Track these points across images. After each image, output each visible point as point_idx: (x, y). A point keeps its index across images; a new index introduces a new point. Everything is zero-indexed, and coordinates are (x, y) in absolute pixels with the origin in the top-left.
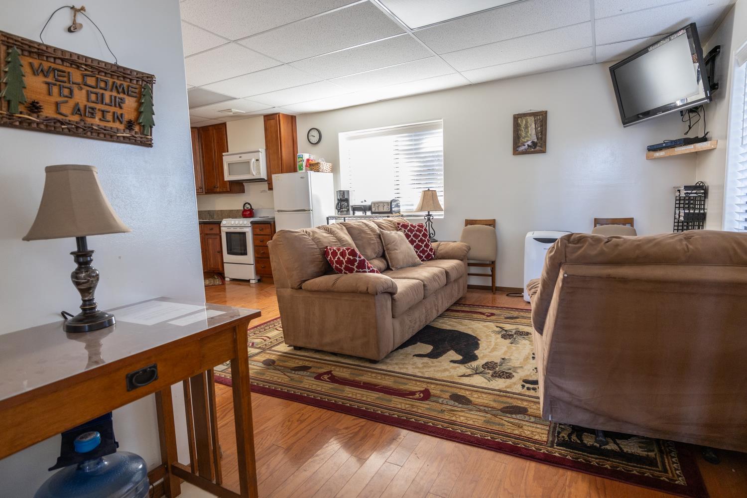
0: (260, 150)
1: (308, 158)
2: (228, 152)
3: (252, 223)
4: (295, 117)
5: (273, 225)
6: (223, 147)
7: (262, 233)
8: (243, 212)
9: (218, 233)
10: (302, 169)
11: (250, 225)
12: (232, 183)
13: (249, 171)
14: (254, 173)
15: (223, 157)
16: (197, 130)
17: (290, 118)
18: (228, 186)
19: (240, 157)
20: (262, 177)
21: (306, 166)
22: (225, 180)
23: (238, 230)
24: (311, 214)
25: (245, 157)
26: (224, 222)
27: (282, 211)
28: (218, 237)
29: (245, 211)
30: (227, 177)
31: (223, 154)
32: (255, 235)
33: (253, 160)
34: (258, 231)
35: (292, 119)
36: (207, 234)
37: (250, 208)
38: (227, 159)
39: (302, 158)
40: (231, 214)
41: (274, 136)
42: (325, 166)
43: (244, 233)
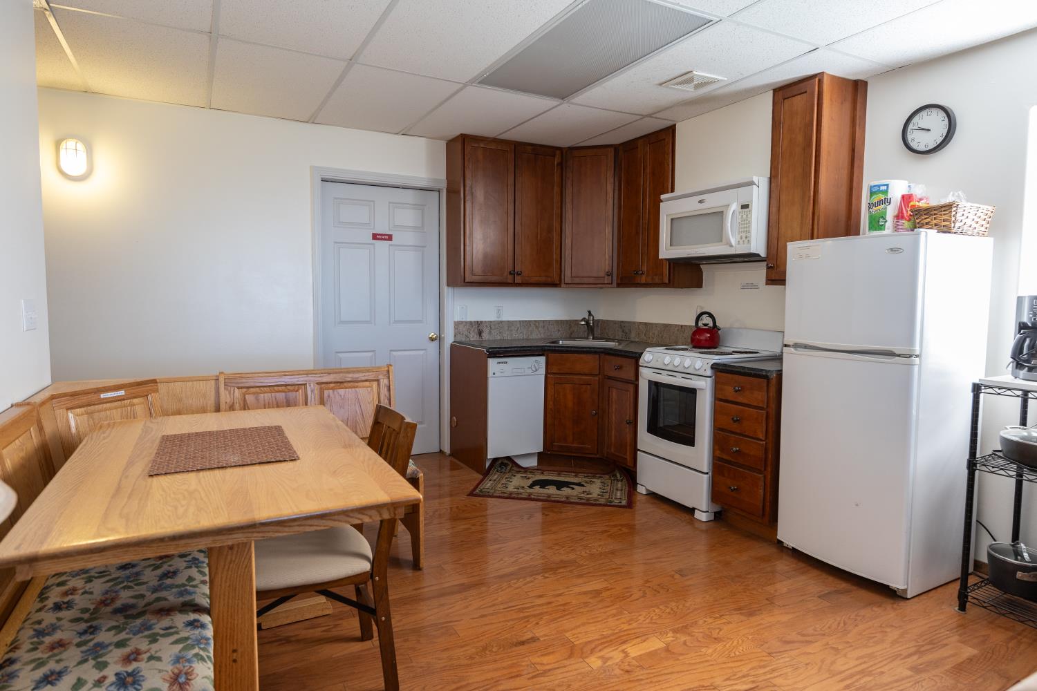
0: (755, 179)
1: (905, 192)
2: (673, 191)
3: (715, 367)
4: (865, 83)
5: (774, 382)
6: (663, 180)
7: (740, 399)
8: (694, 334)
9: (633, 379)
10: (881, 227)
11: (709, 372)
12: (675, 263)
13: (720, 237)
14: (733, 241)
15: (661, 203)
16: (613, 150)
17: (850, 89)
18: (666, 271)
19: (701, 202)
20: (753, 250)
21: (899, 216)
22: (661, 257)
23: (678, 381)
24: (916, 369)
25: (713, 202)
26: (648, 356)
27: (806, 347)
28: (631, 388)
29: (698, 331)
30: (666, 251)
31: (663, 197)
32: (721, 400)
33: (735, 207)
34: (729, 392)
35: (856, 90)
36: (610, 378)
37: (711, 324)
38: (669, 208)
39: (886, 192)
40: (667, 337)
41: (800, 138)
42: (969, 213)
43: (693, 392)
